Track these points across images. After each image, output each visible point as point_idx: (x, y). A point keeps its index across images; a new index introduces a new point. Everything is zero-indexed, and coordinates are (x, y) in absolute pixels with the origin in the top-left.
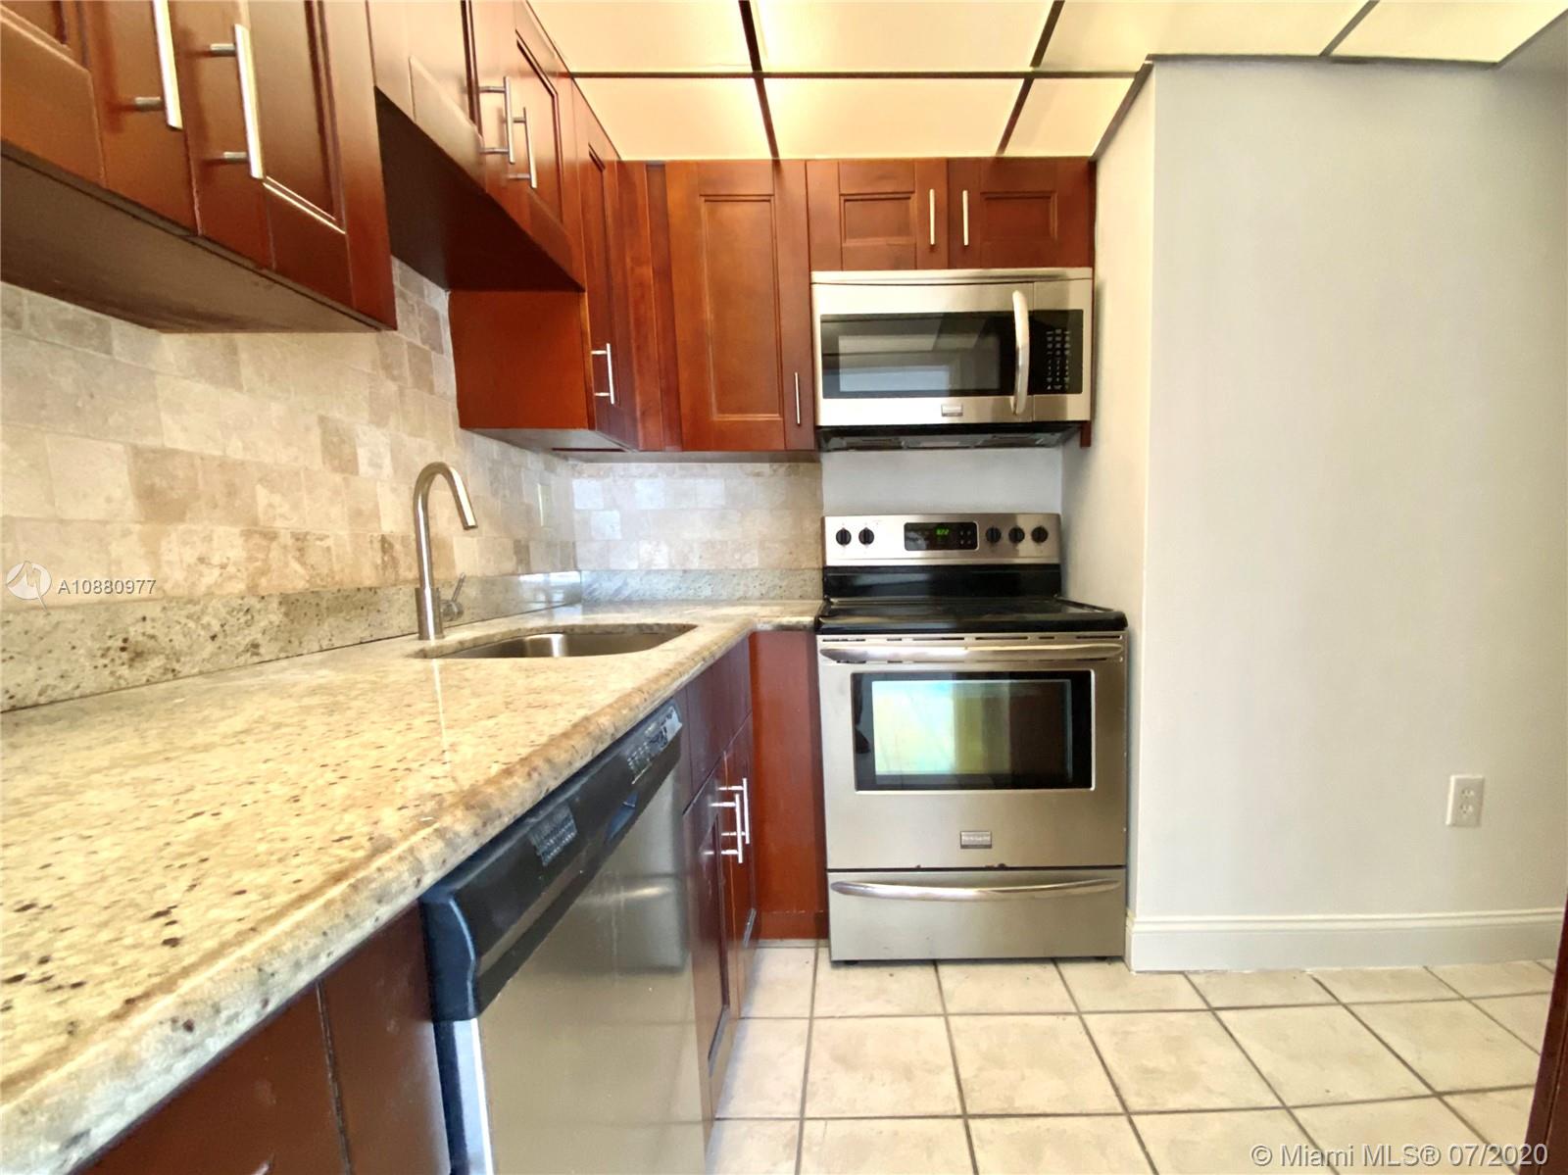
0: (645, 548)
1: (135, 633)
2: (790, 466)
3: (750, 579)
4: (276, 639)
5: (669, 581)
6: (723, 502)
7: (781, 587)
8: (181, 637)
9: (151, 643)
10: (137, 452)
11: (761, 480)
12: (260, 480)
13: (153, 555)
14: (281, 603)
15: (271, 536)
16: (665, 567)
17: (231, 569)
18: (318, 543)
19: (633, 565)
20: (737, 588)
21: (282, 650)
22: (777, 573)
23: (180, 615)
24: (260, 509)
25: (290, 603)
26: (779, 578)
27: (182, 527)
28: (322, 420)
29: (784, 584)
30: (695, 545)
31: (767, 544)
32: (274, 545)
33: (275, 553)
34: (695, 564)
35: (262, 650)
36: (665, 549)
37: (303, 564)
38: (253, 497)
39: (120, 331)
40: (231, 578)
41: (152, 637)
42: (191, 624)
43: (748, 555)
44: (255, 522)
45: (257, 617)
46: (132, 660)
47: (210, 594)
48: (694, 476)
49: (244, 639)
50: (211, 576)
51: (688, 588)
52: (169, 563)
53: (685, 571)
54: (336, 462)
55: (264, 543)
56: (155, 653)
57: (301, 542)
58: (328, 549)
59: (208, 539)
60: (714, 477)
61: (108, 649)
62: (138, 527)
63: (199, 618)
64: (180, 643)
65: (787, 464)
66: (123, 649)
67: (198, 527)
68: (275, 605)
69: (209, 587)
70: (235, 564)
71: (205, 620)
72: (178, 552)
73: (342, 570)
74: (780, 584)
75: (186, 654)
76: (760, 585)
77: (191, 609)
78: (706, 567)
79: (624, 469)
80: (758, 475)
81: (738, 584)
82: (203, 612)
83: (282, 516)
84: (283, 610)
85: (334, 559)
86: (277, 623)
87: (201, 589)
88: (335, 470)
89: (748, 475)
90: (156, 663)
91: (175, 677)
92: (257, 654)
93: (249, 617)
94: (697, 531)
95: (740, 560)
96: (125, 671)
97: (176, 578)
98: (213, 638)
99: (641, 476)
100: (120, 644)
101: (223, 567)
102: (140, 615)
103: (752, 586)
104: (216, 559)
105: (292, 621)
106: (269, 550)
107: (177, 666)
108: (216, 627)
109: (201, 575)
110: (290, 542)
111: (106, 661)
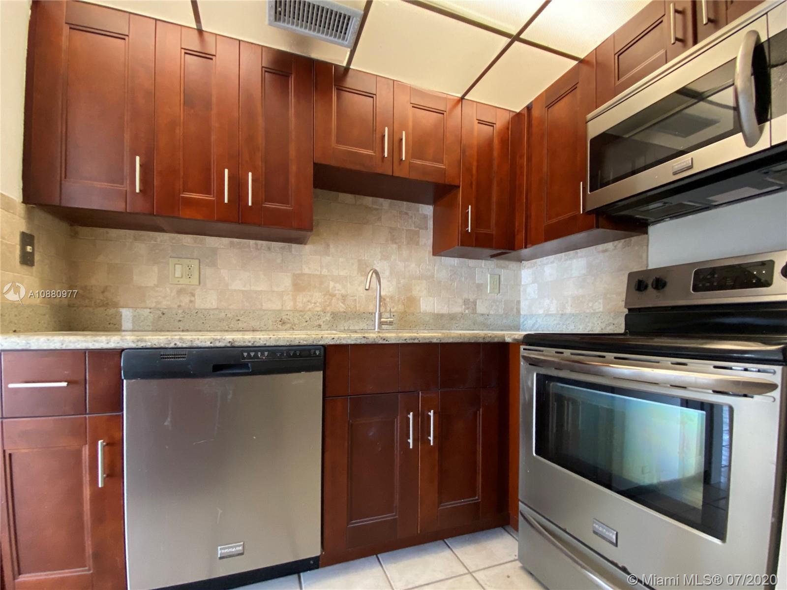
0: (547, 301)
1: (284, 318)
2: (625, 241)
3: (596, 319)
4: (328, 324)
5: (555, 320)
6: (584, 272)
7: (614, 324)
8: (297, 320)
9: (288, 321)
10: (294, 275)
11: (607, 254)
12: (331, 280)
13: (294, 300)
14: (331, 315)
15: (333, 295)
16: (554, 312)
17: (318, 304)
18: (351, 298)
19: (541, 312)
20: (588, 324)
21: (329, 328)
22: (612, 315)
23: (297, 315)
24: (330, 288)
25: (335, 315)
26: (613, 318)
27: (304, 293)
28: (360, 261)
29: (616, 322)
30: (569, 299)
31: (608, 296)
32: (334, 298)
33: (334, 300)
34: (569, 310)
35: (322, 327)
36: (555, 301)
37: (344, 304)
38: (329, 286)
39: (295, 246)
40: (317, 306)
41: (289, 319)
42: (300, 317)
43: (596, 304)
44: (329, 291)
45: (322, 317)
46: (282, 324)
47: (310, 310)
48: (571, 259)
49: (316, 323)
50: (311, 306)
51: (563, 324)
52: (299, 302)
53: (562, 314)
54: (363, 273)
55: (331, 297)
56: (288, 323)
57: (344, 298)
58: (355, 300)
59: (311, 296)
60: (581, 257)
61: (277, 321)
62: (292, 293)
63: (303, 316)
64: (296, 321)
65: (623, 241)
66: (280, 321)
67: (309, 293)
68: (329, 314)
69: (310, 308)
70: (319, 303)
71: (305, 317)
72: (302, 299)
73: (360, 307)
74: (613, 323)
75: (297, 324)
76: (601, 323)
77: (301, 313)
78: (573, 312)
79: (541, 262)
80: (605, 251)
81: (589, 322)
82: (305, 314)
83: (338, 290)
84: (332, 316)
85: (357, 303)
86: (329, 320)
87: (307, 309)
88: (362, 275)
89: (599, 252)
90: (289, 325)
91: (293, 330)
92: (320, 328)
93: (319, 317)
94: (571, 290)
95: (592, 307)
96: (280, 326)
97: (300, 305)
98: (306, 322)
99: (547, 264)
100: (280, 320)
101: (315, 303)
102: (286, 313)
103: (596, 323)
104: (313, 301)
105: (335, 320)
106: (332, 299)
107: (294, 327)
108: (308, 319)
109: (308, 305)
110: (340, 297)
111: (276, 323)
